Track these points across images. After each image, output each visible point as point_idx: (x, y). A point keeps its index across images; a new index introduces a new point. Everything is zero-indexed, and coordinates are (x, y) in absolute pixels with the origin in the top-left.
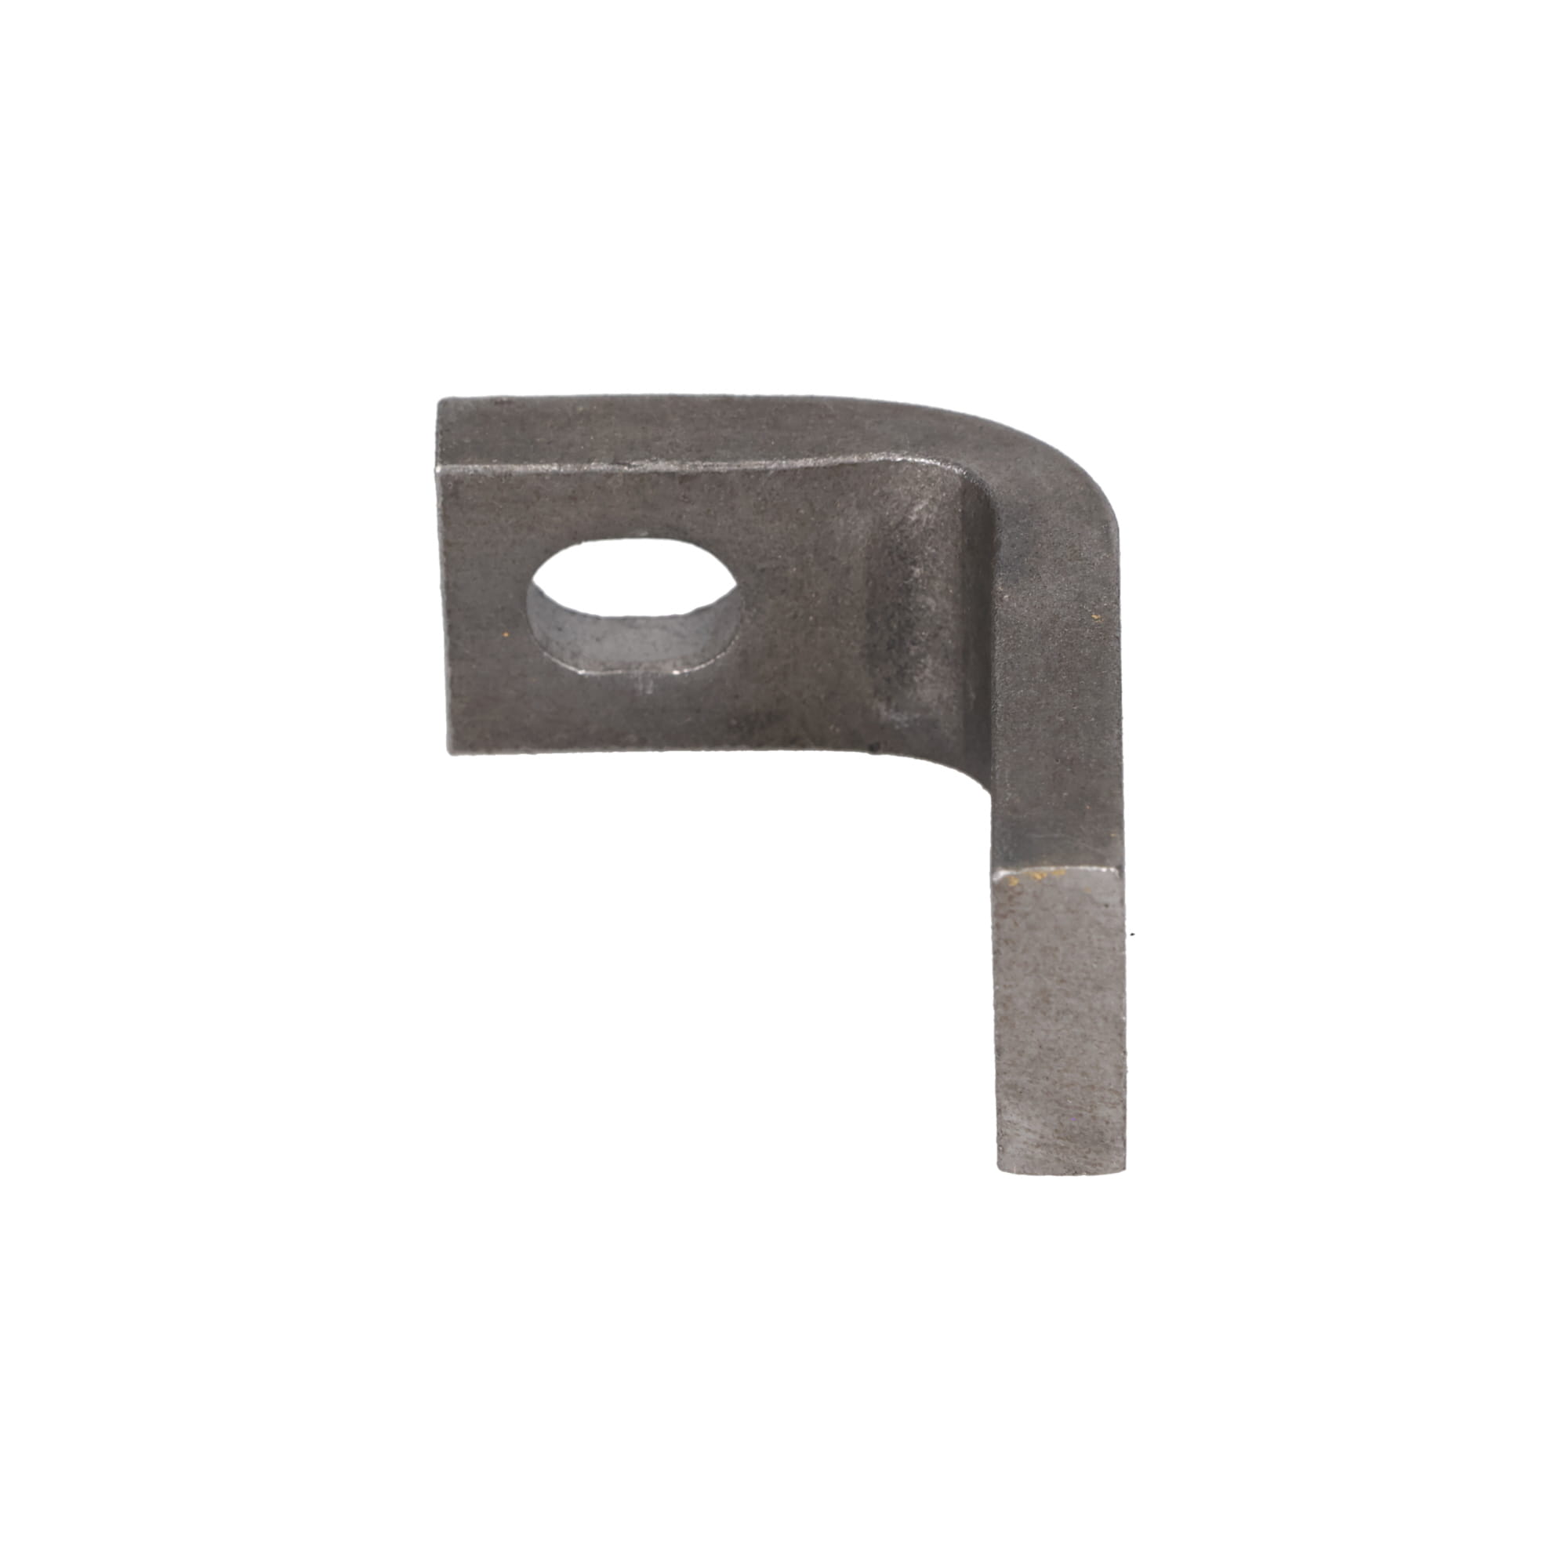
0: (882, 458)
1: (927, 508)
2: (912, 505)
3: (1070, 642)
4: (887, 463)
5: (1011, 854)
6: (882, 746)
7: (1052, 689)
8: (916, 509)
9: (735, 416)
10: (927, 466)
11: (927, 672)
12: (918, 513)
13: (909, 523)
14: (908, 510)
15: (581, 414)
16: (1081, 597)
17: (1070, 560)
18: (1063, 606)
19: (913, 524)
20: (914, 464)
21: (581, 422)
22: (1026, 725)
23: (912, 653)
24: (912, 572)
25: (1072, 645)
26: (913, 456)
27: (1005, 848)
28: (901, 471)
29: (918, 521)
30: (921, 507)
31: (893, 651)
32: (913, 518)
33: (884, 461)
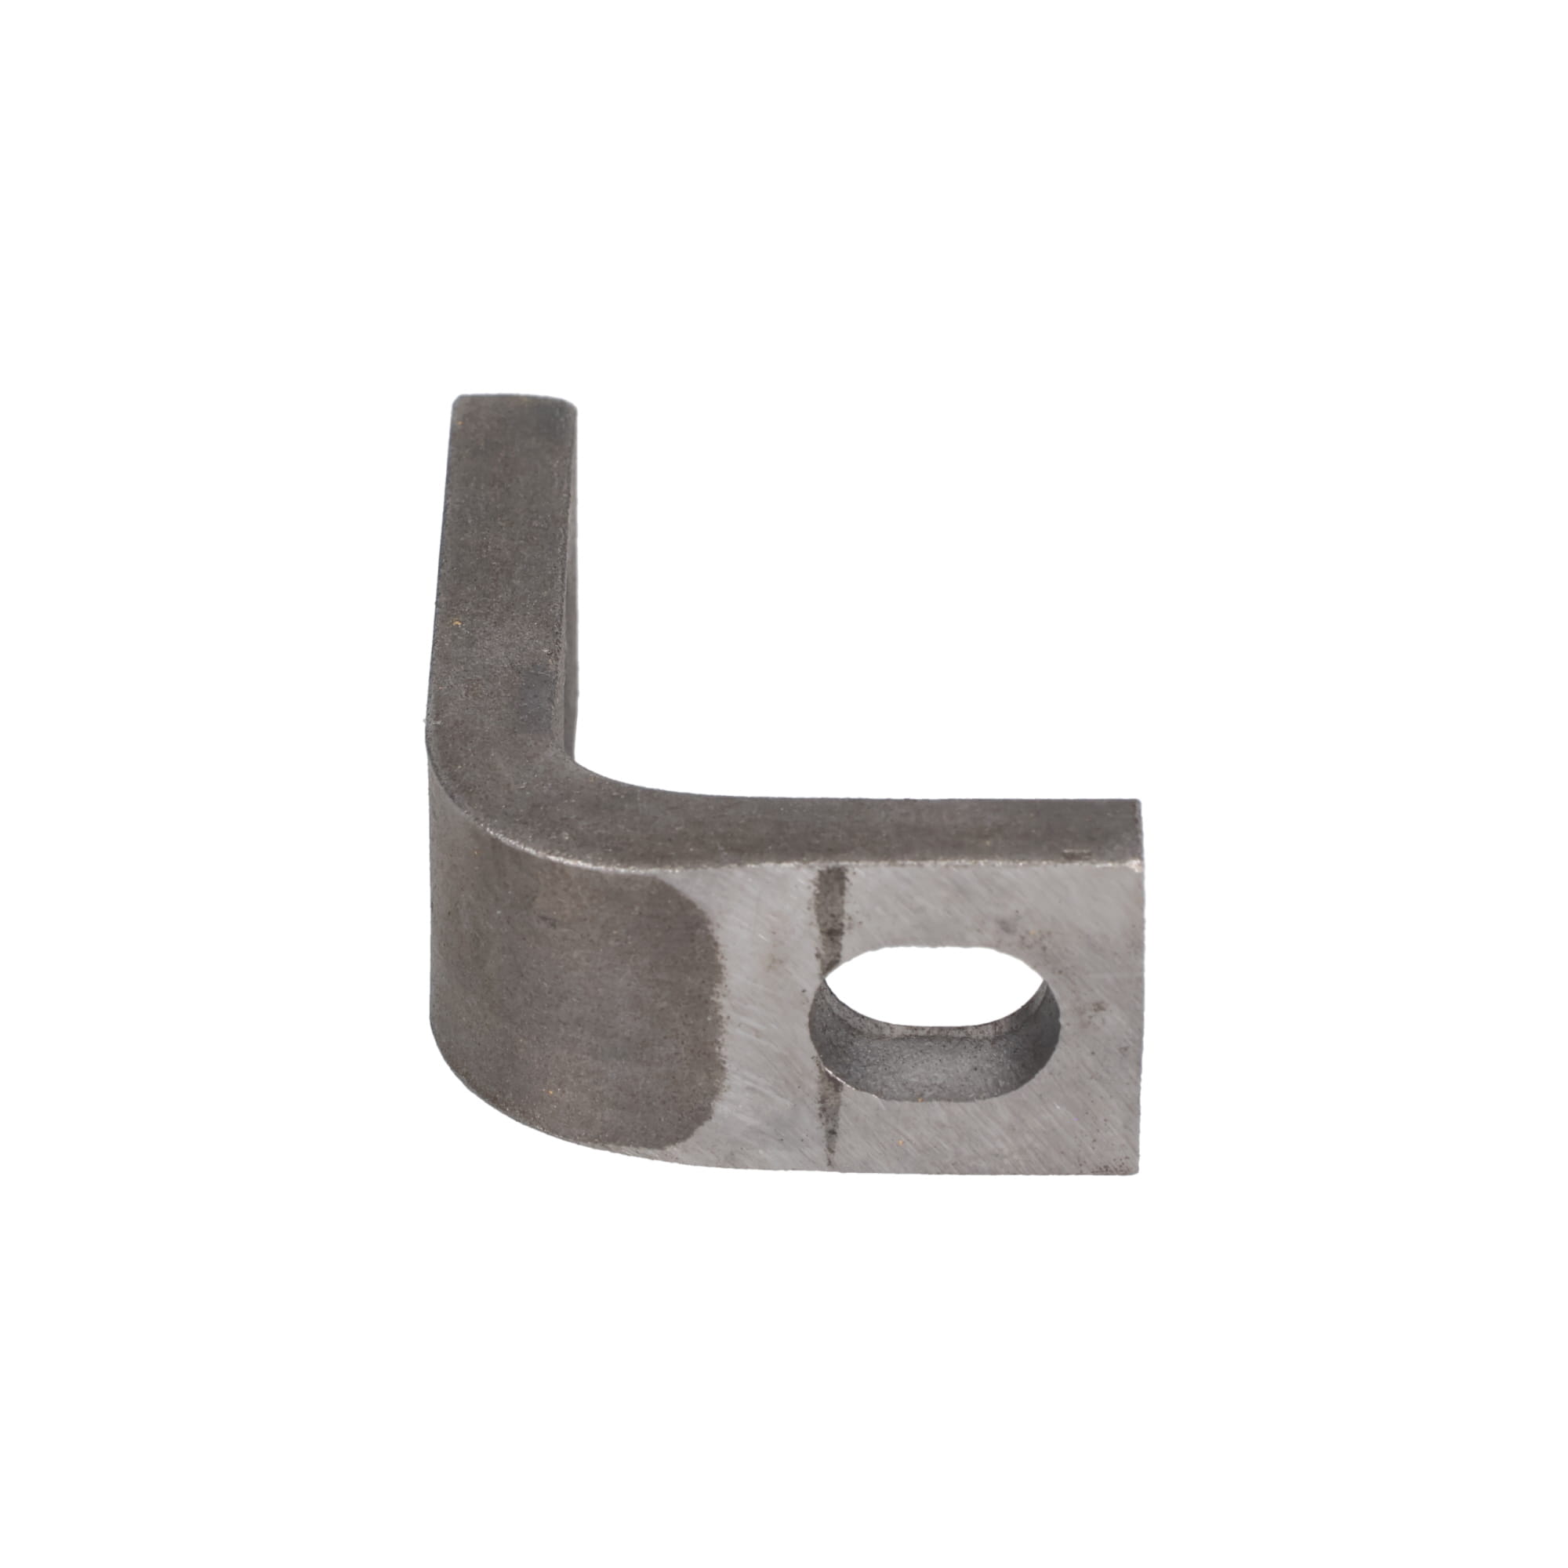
3: (485, 598)
5: (557, 413)
7: (508, 553)
9: (822, 834)
15: (986, 837)
16: (471, 643)
17: (478, 680)
18: (490, 634)
21: (987, 830)
22: (535, 523)
25: (484, 595)
27: (562, 419)
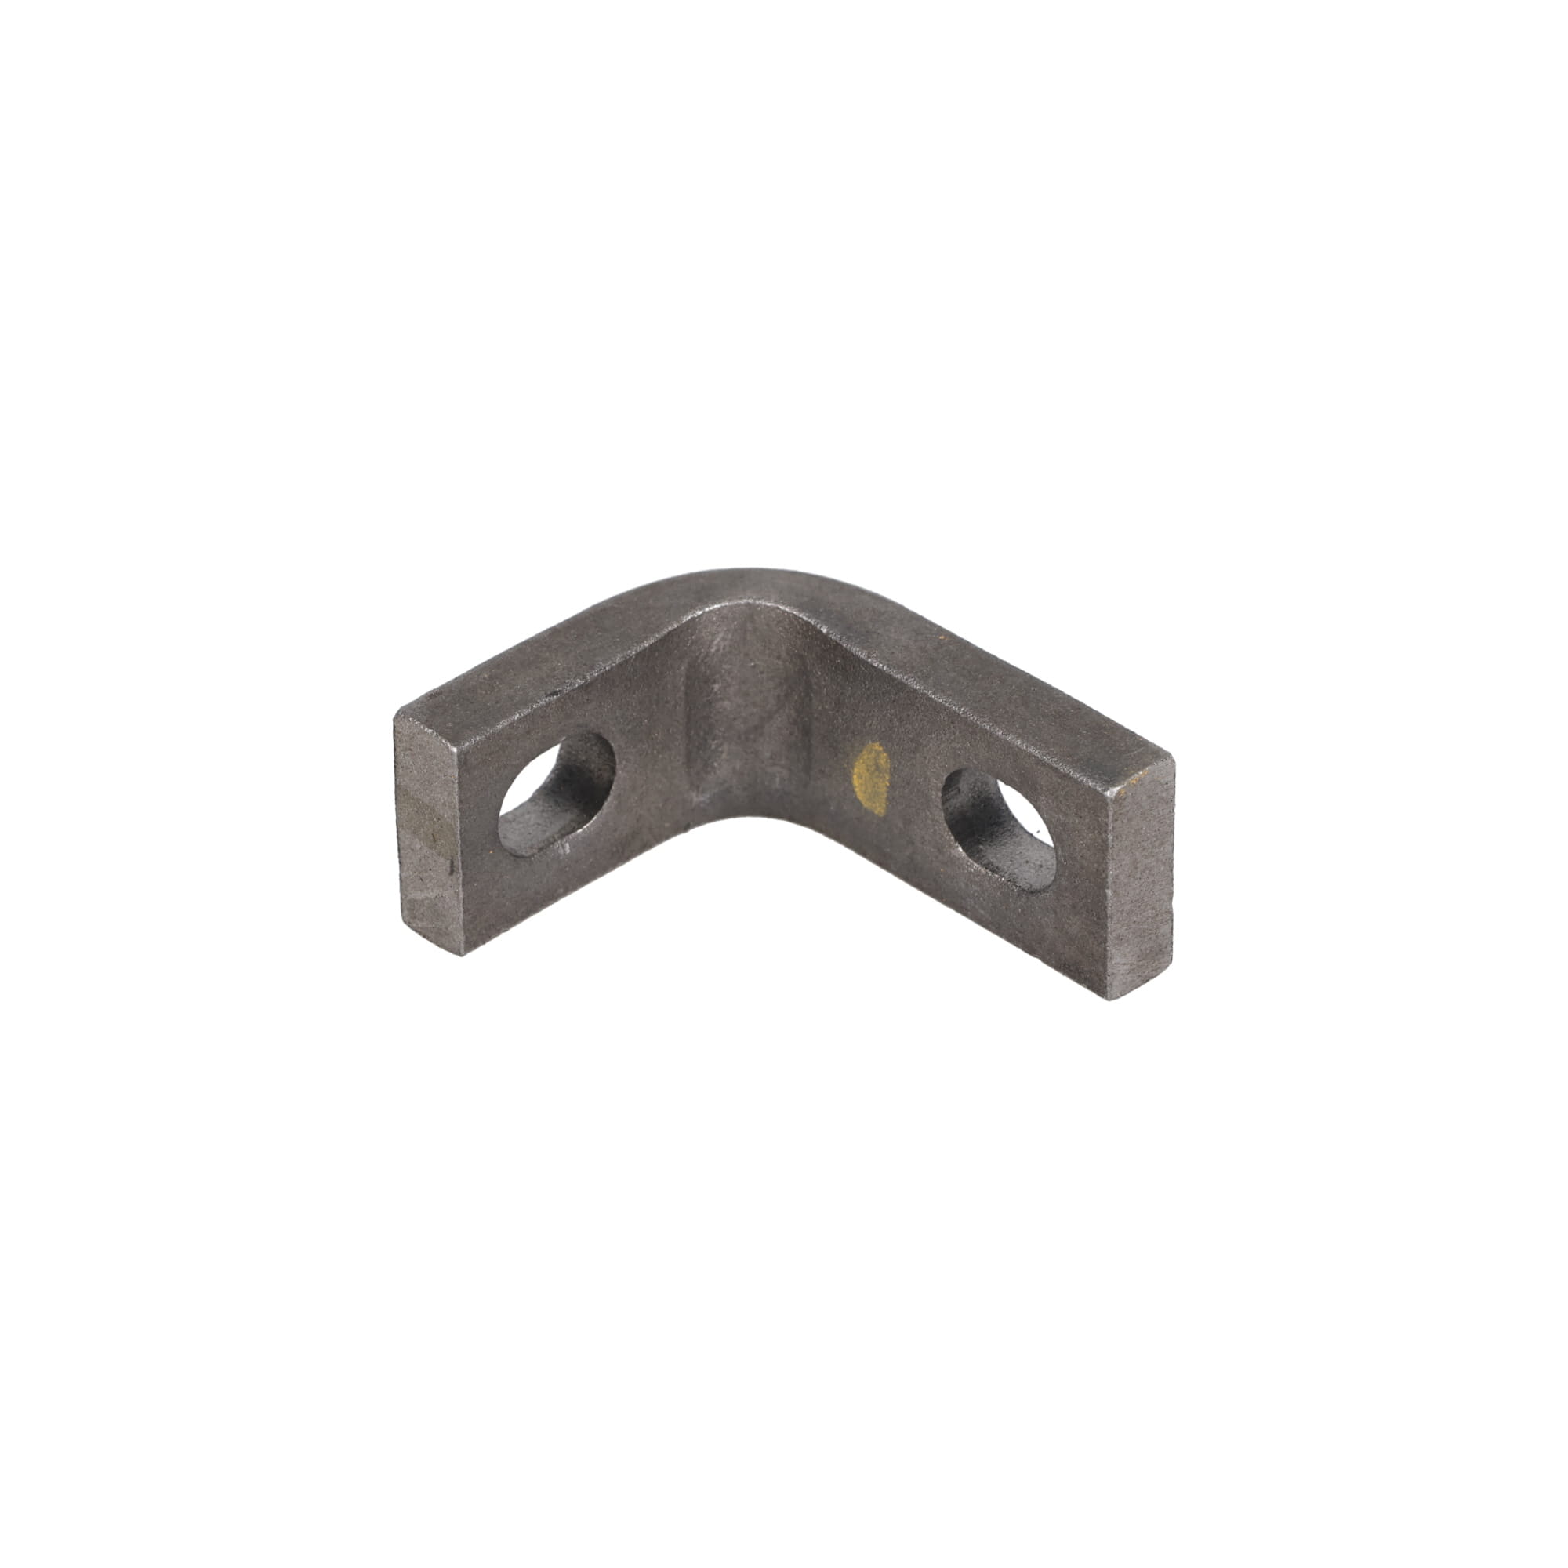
0: (690, 617)
1: (724, 639)
2: (713, 641)
4: (693, 619)
6: (692, 823)
8: (715, 642)
10: (719, 609)
11: (724, 756)
12: (718, 645)
13: (710, 655)
14: (710, 646)
19: (714, 655)
20: (710, 611)
23: (713, 747)
24: (713, 689)
26: (708, 607)
28: (702, 621)
29: (718, 650)
30: (718, 639)
31: (701, 752)
32: (713, 650)
33: (692, 618)
